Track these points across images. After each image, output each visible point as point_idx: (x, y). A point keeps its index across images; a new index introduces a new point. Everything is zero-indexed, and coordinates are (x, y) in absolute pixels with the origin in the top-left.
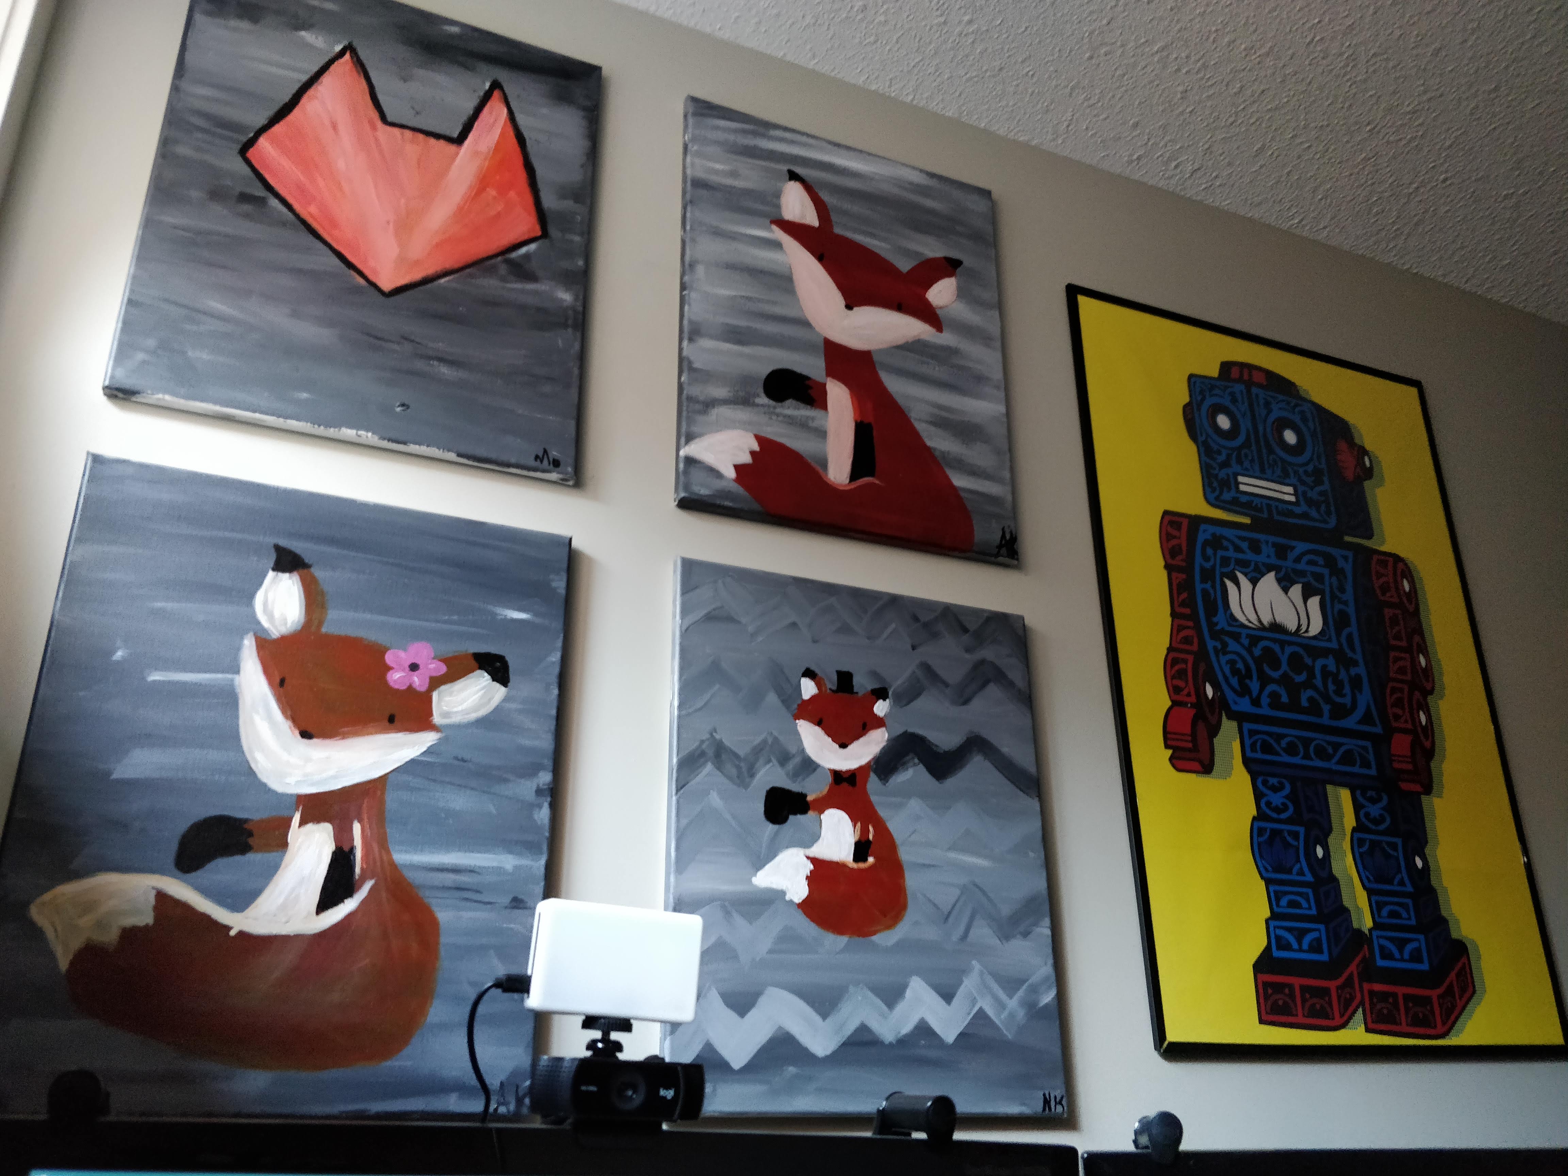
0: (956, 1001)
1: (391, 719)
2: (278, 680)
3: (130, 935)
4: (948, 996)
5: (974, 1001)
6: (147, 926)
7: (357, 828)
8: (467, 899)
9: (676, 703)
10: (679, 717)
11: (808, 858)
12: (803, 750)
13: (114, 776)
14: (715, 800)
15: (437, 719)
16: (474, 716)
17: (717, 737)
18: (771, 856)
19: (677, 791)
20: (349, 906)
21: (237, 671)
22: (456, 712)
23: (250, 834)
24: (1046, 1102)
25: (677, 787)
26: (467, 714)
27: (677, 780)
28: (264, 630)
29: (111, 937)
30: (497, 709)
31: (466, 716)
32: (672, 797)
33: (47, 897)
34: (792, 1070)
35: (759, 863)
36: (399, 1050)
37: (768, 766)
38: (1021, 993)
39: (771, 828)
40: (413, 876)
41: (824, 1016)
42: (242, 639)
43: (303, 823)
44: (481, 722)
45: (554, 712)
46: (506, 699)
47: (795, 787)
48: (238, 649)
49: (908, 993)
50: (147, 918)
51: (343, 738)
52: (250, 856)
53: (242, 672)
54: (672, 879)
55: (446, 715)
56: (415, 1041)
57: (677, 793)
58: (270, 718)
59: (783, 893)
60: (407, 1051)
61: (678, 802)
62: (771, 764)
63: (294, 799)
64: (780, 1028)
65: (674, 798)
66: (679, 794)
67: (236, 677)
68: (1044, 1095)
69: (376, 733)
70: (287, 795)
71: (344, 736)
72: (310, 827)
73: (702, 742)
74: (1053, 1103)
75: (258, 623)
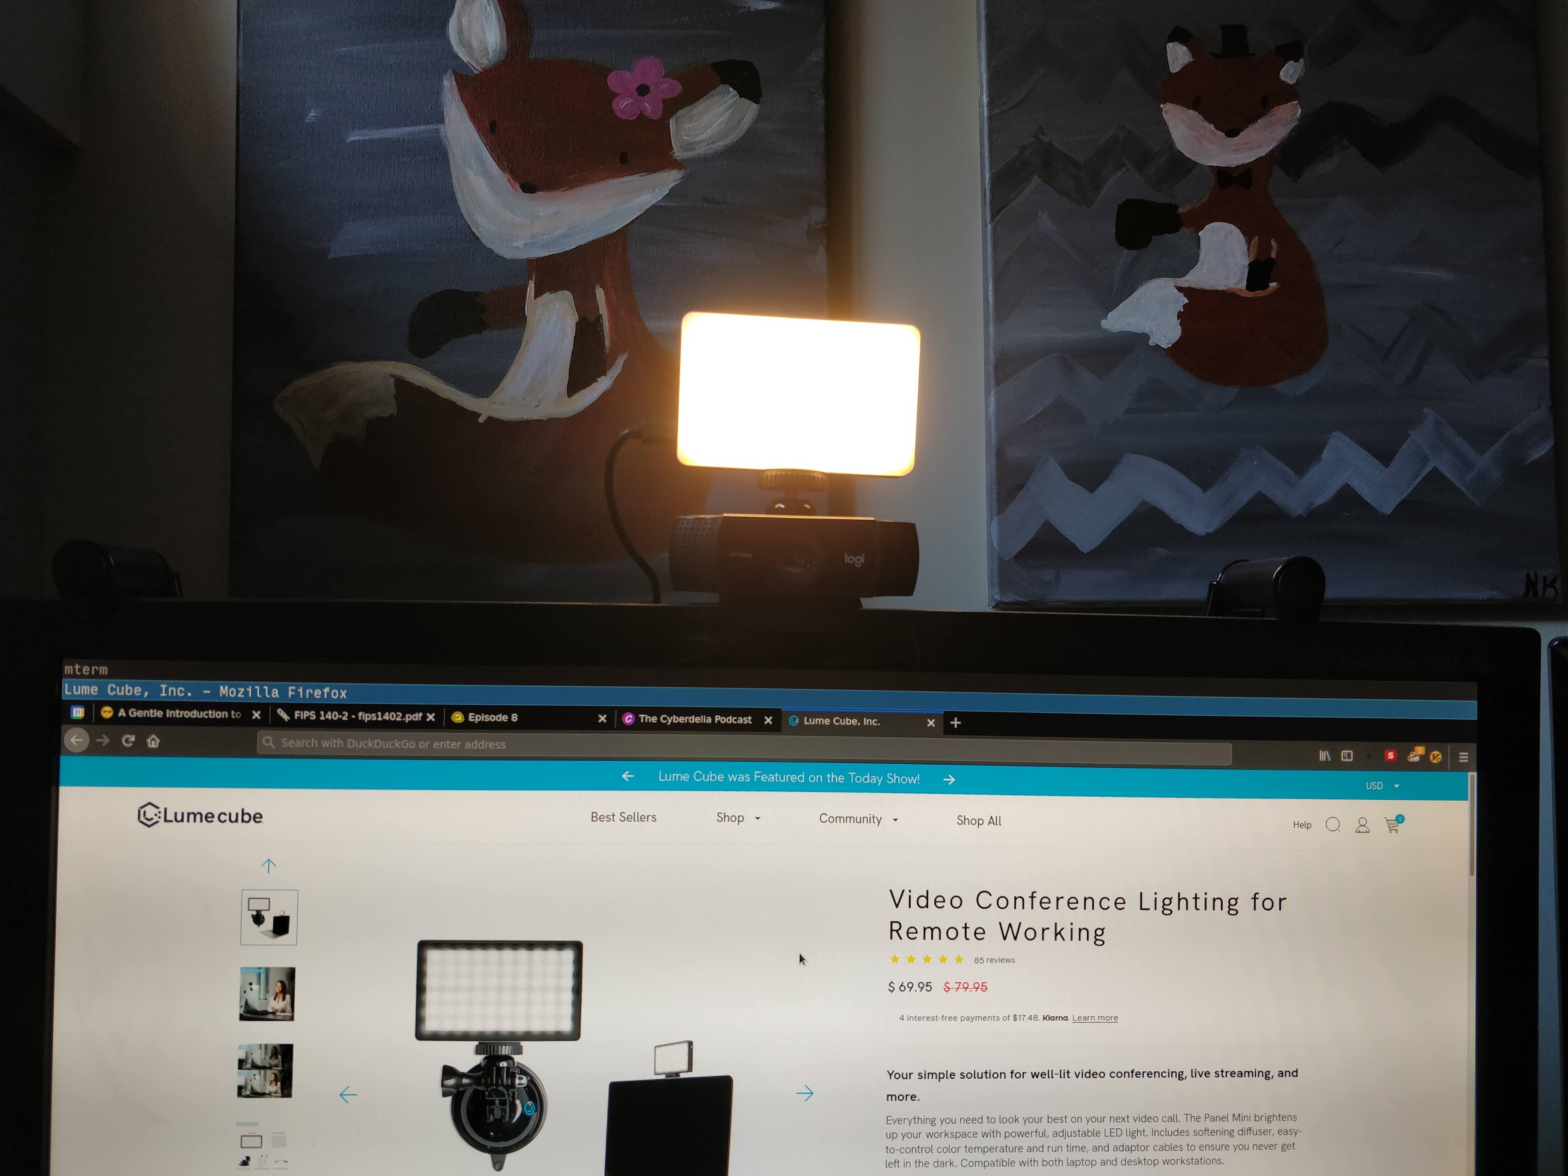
0: (1396, 462)
1: (624, 159)
2: (487, 124)
4: (1385, 456)
5: (1425, 460)
6: (392, 416)
7: (600, 293)
9: (985, 100)
10: (990, 118)
11: (1180, 289)
12: (1171, 145)
13: (331, 256)
14: (1045, 223)
15: (678, 153)
16: (722, 144)
17: (1045, 139)
18: (1127, 289)
19: (993, 216)
20: (603, 384)
21: (442, 121)
22: (700, 142)
23: (484, 309)
24: (1531, 584)
25: (992, 210)
26: (713, 143)
27: (992, 203)
28: (464, 65)
29: (356, 430)
30: (750, 133)
31: (712, 146)
32: (986, 226)
33: (286, 392)
34: (1161, 551)
35: (1111, 301)
37: (1119, 174)
38: (1497, 446)
39: (1126, 255)
41: (1205, 486)
42: (441, 80)
43: (538, 294)
44: (734, 151)
45: (822, 129)
46: (760, 118)
47: (1160, 198)
48: (437, 93)
49: (1326, 454)
50: (389, 406)
51: (571, 188)
52: (487, 334)
53: (446, 120)
54: (992, 329)
55: (689, 146)
57: (992, 220)
58: (485, 173)
59: (1146, 337)
61: (994, 230)
62: (1125, 169)
63: (526, 264)
64: (1144, 503)
65: (989, 226)
66: (996, 219)
67: (441, 126)
68: (1528, 576)
69: (607, 178)
70: (516, 261)
71: (572, 185)
72: (548, 296)
73: (1024, 148)
74: (1540, 587)
75: (456, 57)
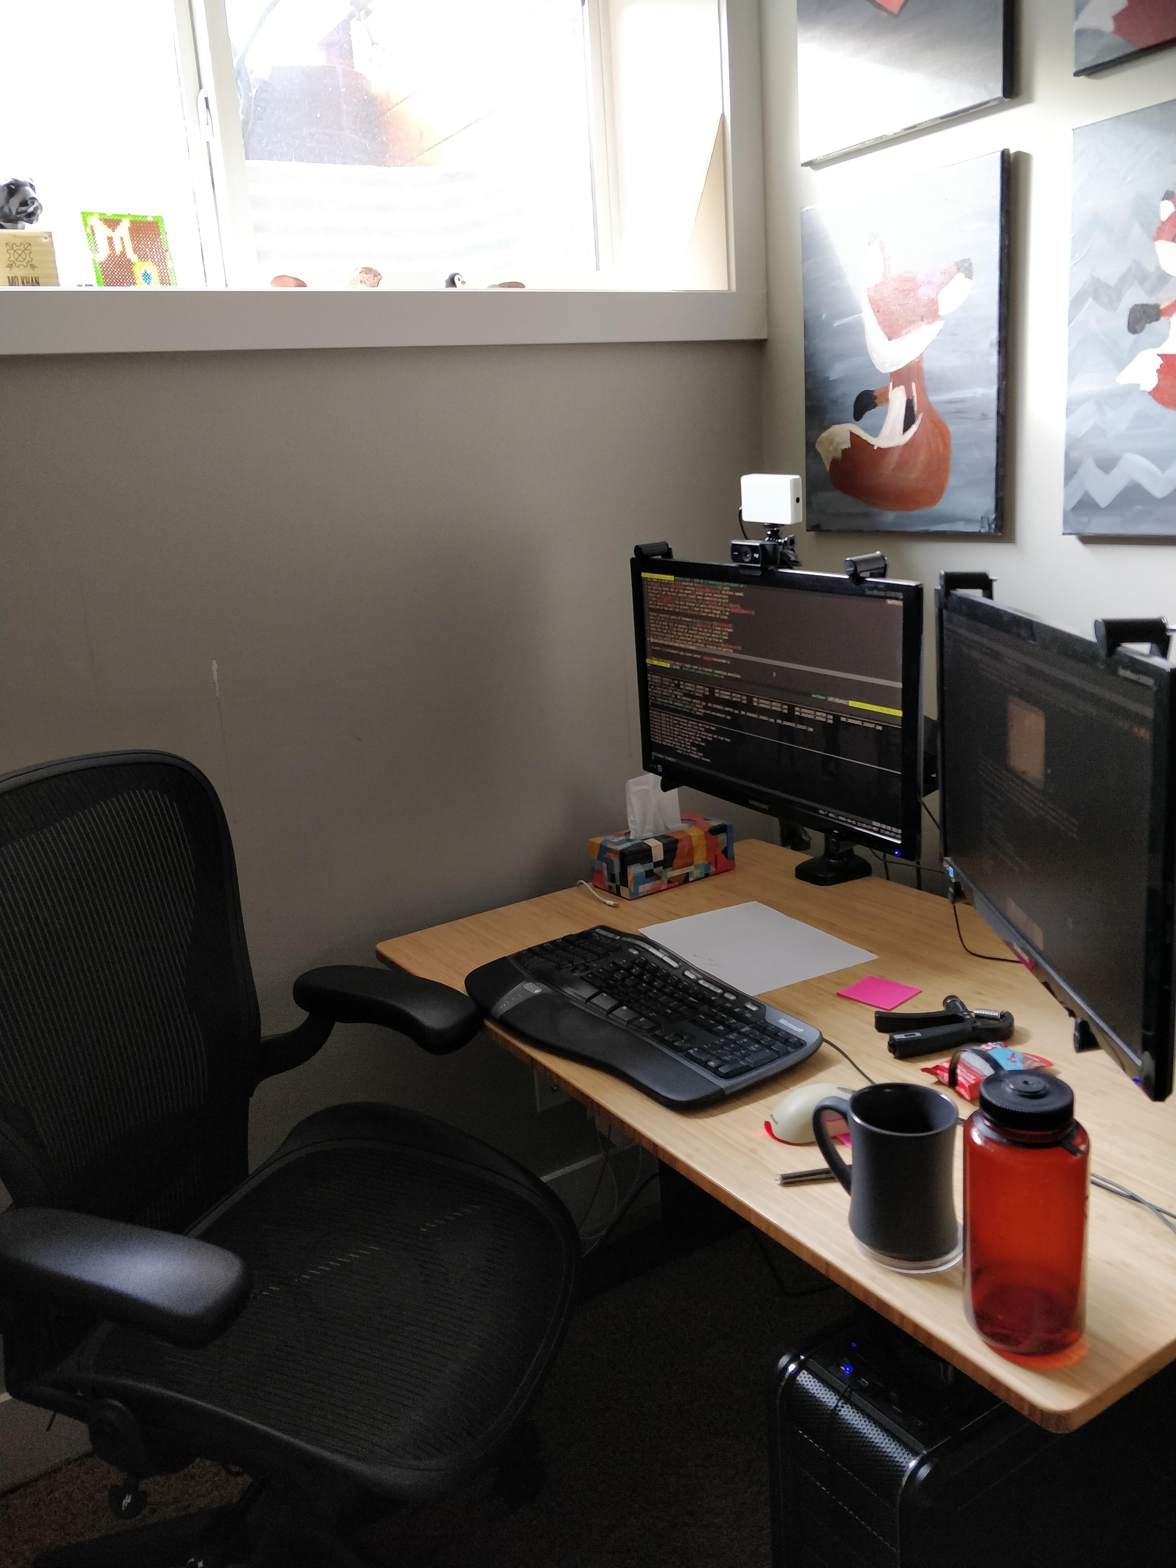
3: (845, 451)
6: (849, 448)
7: (914, 387)
8: (961, 418)
10: (1071, 266)
11: (1158, 355)
13: (831, 379)
14: (1093, 323)
15: (941, 313)
16: (958, 305)
17: (1096, 275)
19: (1069, 325)
20: (914, 429)
22: (950, 305)
23: (876, 398)
25: (1069, 321)
26: (956, 304)
27: (1069, 317)
29: (839, 455)
31: (954, 307)
33: (819, 439)
34: (1139, 506)
36: (938, 501)
37: (1131, 290)
40: (939, 409)
41: (1164, 470)
43: (894, 387)
50: (848, 445)
53: (864, 311)
55: (946, 309)
56: (945, 496)
60: (942, 501)
62: (1134, 286)
63: (889, 375)
64: (1133, 480)
65: (1068, 330)
70: (886, 374)
71: (904, 335)
72: (896, 389)
73: (1085, 283)
